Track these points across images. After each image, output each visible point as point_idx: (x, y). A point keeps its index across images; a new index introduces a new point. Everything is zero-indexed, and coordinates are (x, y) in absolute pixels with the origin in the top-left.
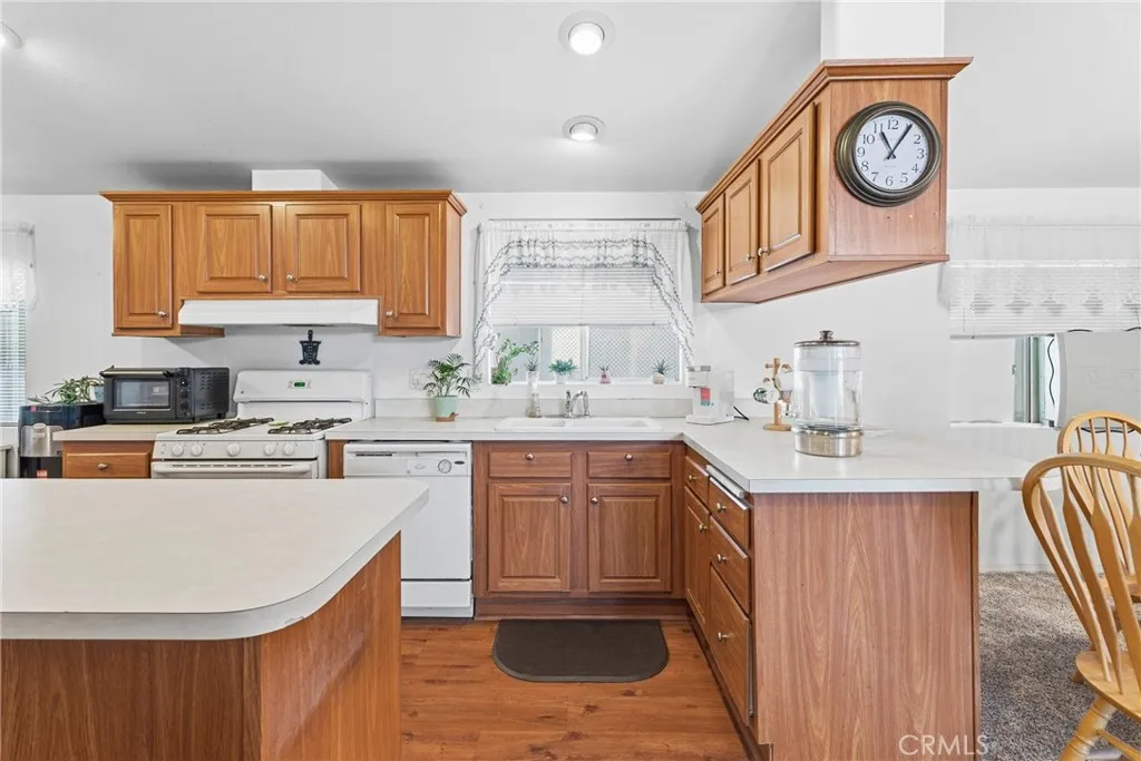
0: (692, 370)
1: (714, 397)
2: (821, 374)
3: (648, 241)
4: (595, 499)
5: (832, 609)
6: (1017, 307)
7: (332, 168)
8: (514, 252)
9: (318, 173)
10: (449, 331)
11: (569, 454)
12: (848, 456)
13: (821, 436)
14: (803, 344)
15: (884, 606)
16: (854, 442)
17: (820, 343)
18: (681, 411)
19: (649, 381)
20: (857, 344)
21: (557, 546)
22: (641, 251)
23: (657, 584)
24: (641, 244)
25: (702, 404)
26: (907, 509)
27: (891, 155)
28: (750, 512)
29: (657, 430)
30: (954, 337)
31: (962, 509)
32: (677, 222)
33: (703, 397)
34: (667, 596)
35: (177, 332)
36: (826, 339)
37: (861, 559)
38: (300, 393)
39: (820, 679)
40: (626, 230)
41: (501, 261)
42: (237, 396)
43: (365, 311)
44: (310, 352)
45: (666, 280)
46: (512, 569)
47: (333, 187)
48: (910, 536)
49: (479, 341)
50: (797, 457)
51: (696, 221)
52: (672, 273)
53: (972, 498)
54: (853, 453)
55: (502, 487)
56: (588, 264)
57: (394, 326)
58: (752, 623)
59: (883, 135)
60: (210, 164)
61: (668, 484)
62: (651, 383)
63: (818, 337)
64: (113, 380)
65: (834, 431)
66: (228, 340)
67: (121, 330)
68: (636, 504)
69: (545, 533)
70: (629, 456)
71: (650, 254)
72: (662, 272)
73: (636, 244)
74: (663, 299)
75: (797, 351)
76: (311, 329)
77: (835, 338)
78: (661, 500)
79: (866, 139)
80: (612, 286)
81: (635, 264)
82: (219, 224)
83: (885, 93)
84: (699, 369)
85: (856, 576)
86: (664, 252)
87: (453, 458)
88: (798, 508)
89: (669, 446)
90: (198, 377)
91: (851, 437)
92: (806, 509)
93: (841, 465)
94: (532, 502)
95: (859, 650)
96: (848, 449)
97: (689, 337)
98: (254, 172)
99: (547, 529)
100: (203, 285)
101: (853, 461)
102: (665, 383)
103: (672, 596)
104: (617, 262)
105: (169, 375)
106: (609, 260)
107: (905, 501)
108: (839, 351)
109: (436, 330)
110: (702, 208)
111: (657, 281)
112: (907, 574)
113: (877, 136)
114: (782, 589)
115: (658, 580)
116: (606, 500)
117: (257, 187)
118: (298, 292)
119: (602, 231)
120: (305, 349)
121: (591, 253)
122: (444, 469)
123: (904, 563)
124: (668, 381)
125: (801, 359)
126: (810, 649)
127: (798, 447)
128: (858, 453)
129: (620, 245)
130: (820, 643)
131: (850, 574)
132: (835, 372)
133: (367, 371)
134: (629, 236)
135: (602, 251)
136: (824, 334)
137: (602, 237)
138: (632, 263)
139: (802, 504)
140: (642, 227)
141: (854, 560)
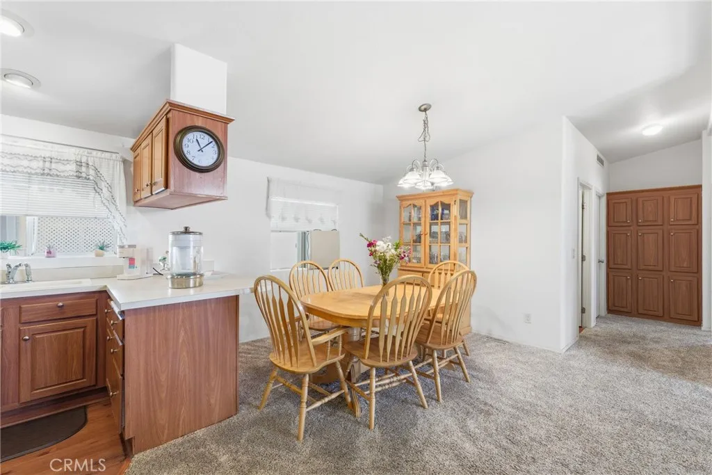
0: (122, 247)
1: (137, 263)
2: (183, 248)
3: (90, 164)
4: (26, 337)
5: (170, 361)
6: (297, 220)
12: (195, 287)
13: (182, 279)
14: (174, 233)
16: (198, 280)
17: (182, 233)
18: (114, 273)
19: (93, 255)
20: (200, 234)
22: (84, 169)
23: (85, 382)
24: (84, 164)
25: (130, 267)
26: (208, 306)
27: (201, 150)
28: (124, 320)
29: (88, 285)
30: (272, 231)
31: (232, 304)
32: (114, 155)
33: (130, 264)
34: (93, 388)
36: (187, 231)
37: (186, 333)
39: (163, 395)
40: (71, 154)
45: (105, 190)
48: (210, 318)
50: (170, 290)
51: (130, 157)
52: (110, 187)
53: (237, 297)
54: (197, 285)
56: (33, 172)
58: (124, 379)
59: (197, 140)
61: (95, 318)
62: (94, 256)
63: (183, 230)
65: (188, 275)
68: (66, 335)
70: (61, 304)
71: (92, 172)
72: (103, 185)
73: (79, 164)
74: (102, 201)
75: (171, 237)
77: (191, 230)
78: (88, 329)
79: (189, 141)
80: (58, 189)
81: (79, 177)
83: (199, 122)
84: (127, 247)
85: (183, 340)
86: (103, 171)
88: (152, 314)
89: (96, 295)
91: (196, 278)
92: (157, 314)
93: (192, 291)
95: (184, 375)
96: (195, 283)
97: (123, 228)
101: (198, 289)
102: (105, 256)
103: (97, 387)
104: (62, 174)
106: (55, 172)
107: (208, 303)
108: (191, 237)
110: (134, 149)
111: (98, 190)
113: (195, 140)
115: (85, 380)
116: (37, 336)
119: (47, 151)
124: (108, 254)
125: (173, 241)
126: (158, 382)
127: (170, 286)
128: (201, 285)
129: (66, 162)
130: (163, 378)
131: (180, 341)
132: (189, 247)
134: (73, 158)
135: (47, 164)
136: (186, 228)
137: (48, 155)
138: (76, 176)
139: (154, 311)
140: (86, 153)
141: (182, 333)
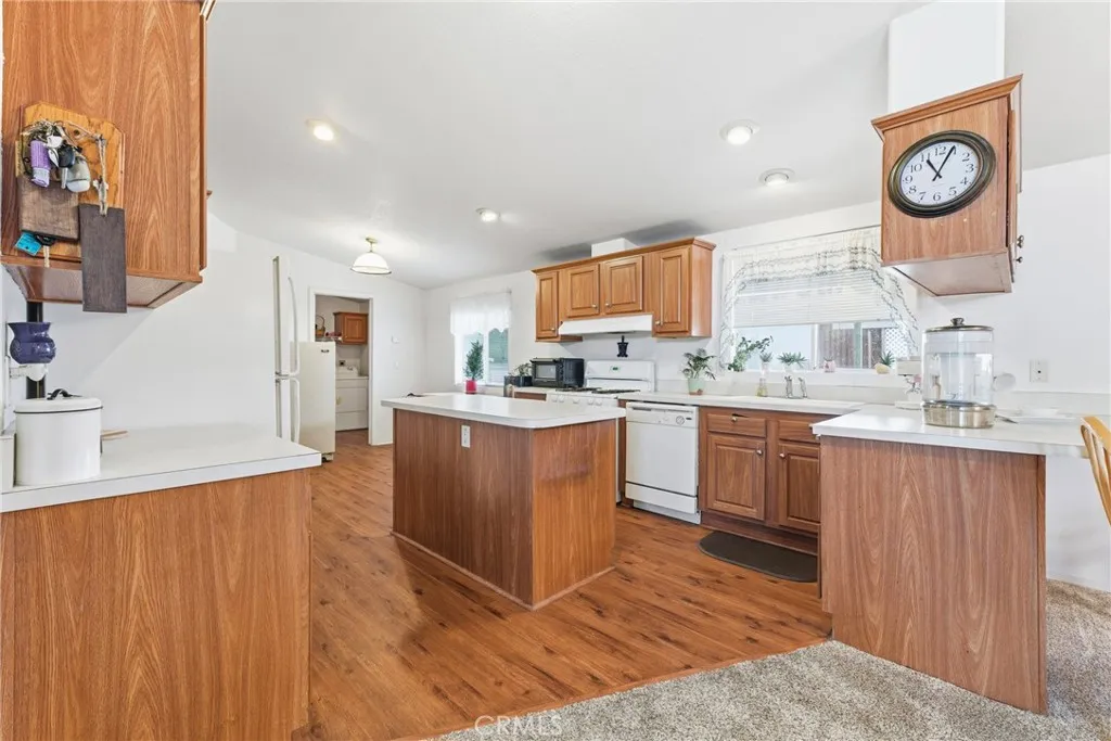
3: (868, 248)
4: (782, 455)
5: (886, 531)
7: (631, 236)
8: (748, 272)
9: (622, 240)
10: (695, 332)
11: (763, 420)
13: (945, 409)
14: (929, 331)
15: (937, 538)
21: (754, 484)
22: (860, 257)
24: (860, 250)
26: (961, 462)
27: (937, 176)
35: (559, 339)
36: (956, 326)
37: (914, 498)
38: (615, 374)
39: (876, 580)
40: (845, 241)
41: (739, 281)
42: (586, 375)
43: (644, 322)
44: (623, 350)
46: (722, 496)
47: (633, 246)
48: (965, 485)
49: (723, 340)
53: (1040, 459)
55: (715, 437)
56: (810, 273)
57: (661, 332)
59: (928, 162)
60: (572, 247)
63: (950, 324)
64: (536, 363)
65: (956, 405)
66: (585, 343)
67: (539, 338)
69: (746, 474)
71: (870, 259)
73: (854, 251)
74: (883, 297)
75: (924, 336)
76: (623, 334)
77: (965, 323)
79: (914, 168)
80: (836, 289)
81: (855, 269)
82: (576, 278)
83: (937, 127)
85: (908, 507)
87: (685, 415)
90: (567, 364)
93: (962, 432)
94: (737, 452)
95: (912, 568)
98: (593, 246)
99: (747, 472)
100: (570, 313)
102: (890, 373)
104: (837, 269)
105: (555, 362)
106: (828, 269)
107: (959, 455)
109: (683, 333)
111: (880, 281)
112: (962, 517)
113: (925, 163)
114: (843, 506)
116: (792, 457)
117: (594, 254)
118: (612, 313)
119: (821, 245)
120: (620, 348)
121: (813, 264)
122: (680, 422)
123: (959, 506)
126: (866, 555)
127: (923, 419)
129: (839, 254)
130: (875, 553)
131: (904, 505)
133: (652, 361)
134: (846, 246)
135: (822, 261)
136: (955, 321)
137: (821, 250)
138: (850, 268)
139: (860, 447)
140: (862, 235)
141: (907, 496)
